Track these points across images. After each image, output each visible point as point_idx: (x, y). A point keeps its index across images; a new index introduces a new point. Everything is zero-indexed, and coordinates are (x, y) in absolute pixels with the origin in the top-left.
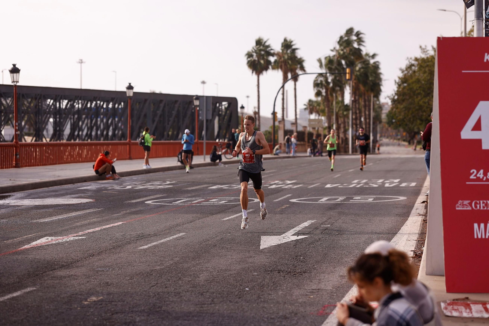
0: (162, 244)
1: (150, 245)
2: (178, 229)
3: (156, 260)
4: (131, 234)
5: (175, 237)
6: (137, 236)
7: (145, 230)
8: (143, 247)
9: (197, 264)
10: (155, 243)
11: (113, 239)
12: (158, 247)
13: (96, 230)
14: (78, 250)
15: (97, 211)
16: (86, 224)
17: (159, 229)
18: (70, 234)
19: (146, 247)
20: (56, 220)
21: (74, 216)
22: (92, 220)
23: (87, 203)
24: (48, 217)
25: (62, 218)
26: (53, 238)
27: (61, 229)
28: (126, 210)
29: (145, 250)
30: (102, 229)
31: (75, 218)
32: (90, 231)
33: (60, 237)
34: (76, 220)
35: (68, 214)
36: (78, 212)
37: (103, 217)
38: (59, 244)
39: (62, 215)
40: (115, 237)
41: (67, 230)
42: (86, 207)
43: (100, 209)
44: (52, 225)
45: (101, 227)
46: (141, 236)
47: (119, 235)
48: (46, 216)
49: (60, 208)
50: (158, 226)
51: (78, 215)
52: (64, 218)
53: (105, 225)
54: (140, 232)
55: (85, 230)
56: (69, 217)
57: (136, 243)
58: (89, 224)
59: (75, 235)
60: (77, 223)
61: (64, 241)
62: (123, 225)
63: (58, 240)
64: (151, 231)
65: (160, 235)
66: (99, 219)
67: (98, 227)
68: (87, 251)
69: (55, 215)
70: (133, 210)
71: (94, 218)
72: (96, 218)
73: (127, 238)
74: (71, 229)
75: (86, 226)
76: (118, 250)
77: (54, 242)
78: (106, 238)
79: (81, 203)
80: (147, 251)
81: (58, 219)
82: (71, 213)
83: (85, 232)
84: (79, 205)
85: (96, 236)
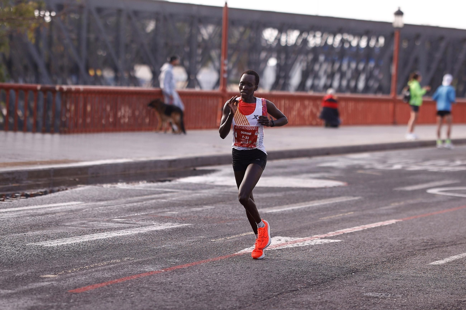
4: (414, 239)
6: (424, 243)
8: (437, 262)
10: (456, 257)
13: (356, 230)
14: (331, 261)
15: (353, 200)
16: (338, 220)
17: (458, 234)
18: (315, 234)
19: (441, 262)
20: (289, 211)
21: (316, 207)
22: (346, 214)
23: (335, 187)
24: (276, 205)
25: (298, 209)
26: (288, 239)
27: (299, 226)
28: (399, 202)
29: (442, 267)
30: (366, 229)
31: (319, 209)
32: (346, 231)
33: (298, 239)
34: (322, 213)
35: (307, 203)
36: (323, 200)
37: (363, 210)
38: (298, 248)
39: (298, 204)
40: (388, 244)
41: (309, 228)
42: (334, 194)
43: (356, 198)
44: (285, 218)
45: (363, 226)
46: (430, 244)
47: (393, 240)
48: (274, 205)
49: (293, 192)
50: (455, 229)
51: (324, 205)
52: (302, 208)
53: (368, 223)
54: (428, 238)
55: (338, 230)
56: (309, 208)
57: (424, 254)
58: (343, 220)
59: (323, 236)
60: (323, 217)
61: (306, 244)
62: (398, 224)
63: (296, 242)
64: (445, 237)
65: (461, 244)
66: (357, 214)
67: (358, 225)
68: (345, 263)
69: (287, 204)
70: (411, 202)
71: (350, 211)
72: (352, 211)
73: (408, 246)
74: (315, 226)
75: (338, 223)
76: (396, 265)
77: (290, 246)
78: (373, 243)
79: (325, 188)
80: (446, 269)
81: (293, 210)
82: (311, 202)
83: (338, 232)
84: (323, 190)
85: (356, 239)
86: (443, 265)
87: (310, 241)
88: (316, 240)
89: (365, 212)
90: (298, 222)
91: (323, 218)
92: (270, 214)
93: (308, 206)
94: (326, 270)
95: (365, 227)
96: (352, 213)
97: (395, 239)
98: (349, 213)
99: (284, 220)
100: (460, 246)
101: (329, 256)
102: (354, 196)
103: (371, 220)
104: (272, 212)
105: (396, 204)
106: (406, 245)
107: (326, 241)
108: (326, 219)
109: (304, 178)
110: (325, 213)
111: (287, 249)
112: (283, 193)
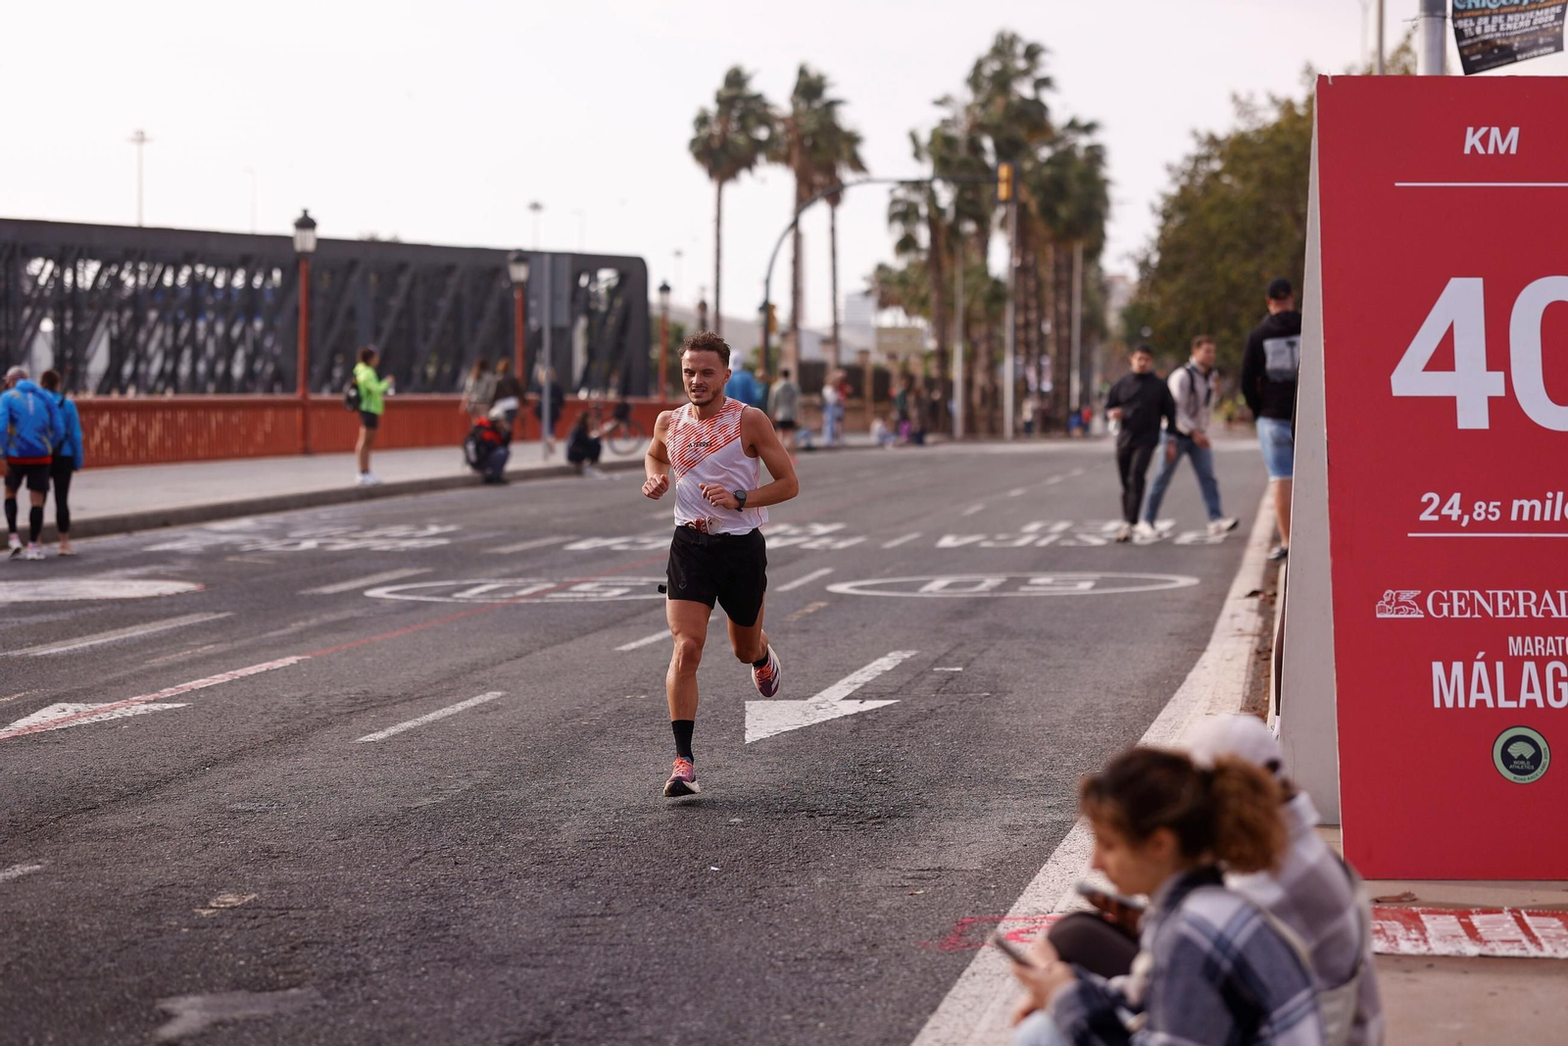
0: (431, 725)
1: (392, 730)
2: (477, 678)
3: (417, 779)
4: (330, 693)
5: (470, 703)
6: (350, 701)
7: (373, 681)
8: (371, 735)
9: (548, 789)
10: (409, 724)
11: (274, 709)
12: (420, 735)
13: (216, 682)
14: (165, 747)
15: (214, 621)
16: (183, 663)
17: (417, 678)
18: (134, 696)
19: (380, 736)
20: (84, 649)
21: (139, 637)
22: (199, 651)
23: (178, 594)
24: (56, 639)
25: (103, 644)
26: (80, 707)
27: (101, 679)
28: (306, 618)
29: (380, 746)
30: (237, 677)
31: (145, 642)
32: (197, 684)
33: (101, 705)
34: (150, 651)
35: (120, 631)
36: (153, 624)
37: (232, 641)
38: (100, 726)
39: (102, 635)
40: (278, 706)
41: (124, 683)
42: (176, 609)
43: (221, 616)
44: (74, 665)
45: (232, 672)
46: (361, 700)
47: (290, 698)
48: (52, 638)
49: (92, 610)
50: (414, 668)
51: (155, 633)
52: (109, 642)
53: (243, 666)
54: (358, 690)
55: (182, 682)
56: (125, 640)
57: (347, 723)
58: (192, 662)
59: (151, 697)
60: (153, 658)
61: (116, 716)
62: (301, 665)
63: (95, 712)
64: (392, 686)
65: (421, 697)
66: (222, 648)
67: (221, 672)
68: (193, 749)
69: (80, 635)
70: (330, 617)
71: (207, 644)
72: (212, 643)
73: (317, 707)
74: (136, 677)
75: (182, 670)
76: (292, 747)
77: (85, 721)
78: (250, 707)
79: (158, 597)
80: (387, 748)
81: (91, 646)
82: (130, 629)
83: (182, 688)
84: (155, 601)
85: (217, 700)
86: (384, 742)
87: (124, 709)
88: (137, 707)
89: (237, 644)
90: (102, 671)
91: (151, 661)
92: (46, 658)
93: (122, 637)
94: (155, 764)
95: (235, 675)
96: (212, 646)
97: (293, 694)
98: (206, 648)
99: (73, 669)
100: (419, 702)
101: (161, 736)
102: (218, 612)
103: (249, 659)
104: (50, 654)
105: (302, 624)
106: (314, 706)
107: (156, 707)
108: (157, 662)
109: (114, 579)
110: (157, 649)
111: (78, 727)
112: (73, 612)
